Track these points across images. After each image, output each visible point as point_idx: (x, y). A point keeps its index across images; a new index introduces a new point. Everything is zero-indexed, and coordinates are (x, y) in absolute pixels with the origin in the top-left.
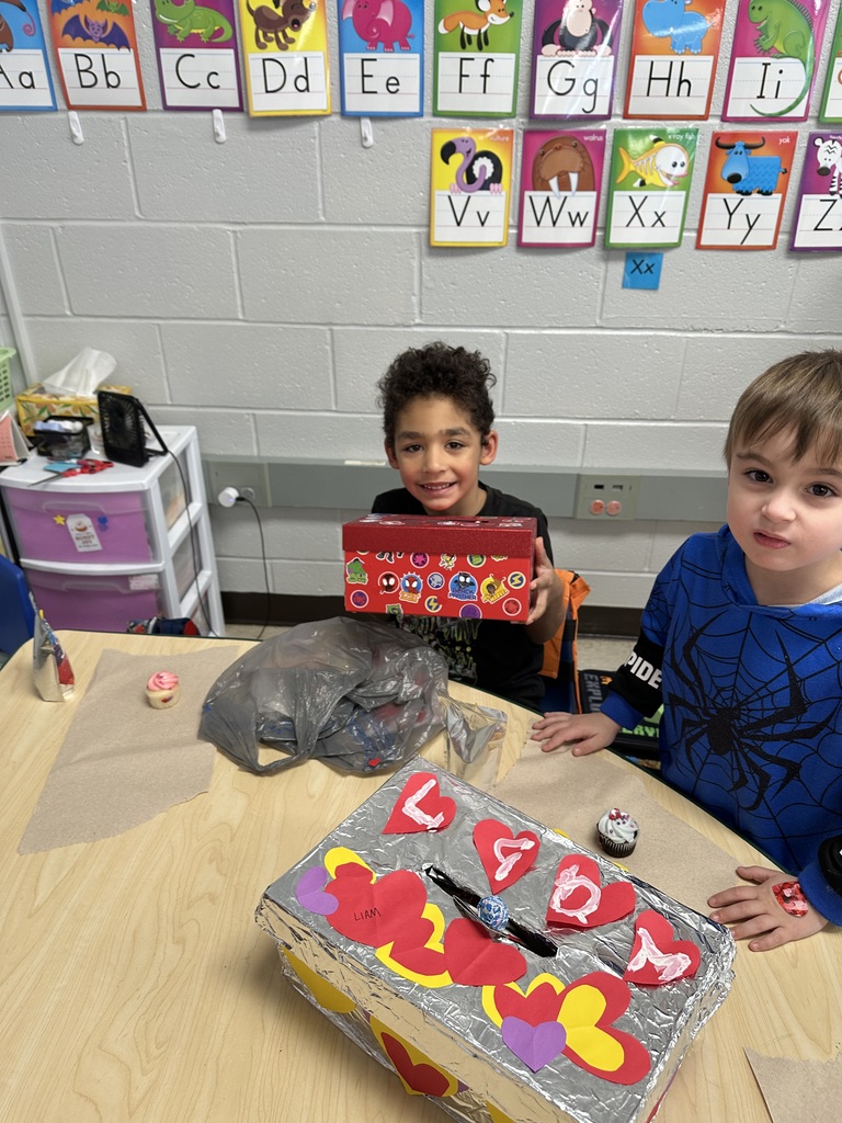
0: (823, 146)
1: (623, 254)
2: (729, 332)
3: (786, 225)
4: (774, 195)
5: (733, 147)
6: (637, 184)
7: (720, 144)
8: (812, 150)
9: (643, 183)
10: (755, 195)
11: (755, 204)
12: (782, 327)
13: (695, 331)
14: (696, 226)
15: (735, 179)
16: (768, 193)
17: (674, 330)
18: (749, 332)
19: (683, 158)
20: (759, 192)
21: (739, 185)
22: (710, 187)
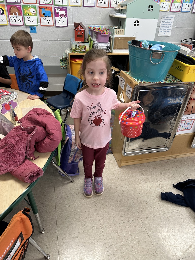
0: (56, 9)
1: (29, 27)
2: (50, 40)
3: (54, 22)
4: (51, 17)
5: (42, 9)
6: (28, 15)
7: (40, 8)
8: (55, 10)
9: (29, 14)
10: (48, 17)
11: (48, 18)
12: (58, 39)
13: (45, 40)
14: (40, 22)
15: (44, 14)
16: (50, 17)
17: (41, 40)
18: (53, 40)
19: (34, 10)
20: (48, 16)
21: (45, 15)
22: (40, 16)
